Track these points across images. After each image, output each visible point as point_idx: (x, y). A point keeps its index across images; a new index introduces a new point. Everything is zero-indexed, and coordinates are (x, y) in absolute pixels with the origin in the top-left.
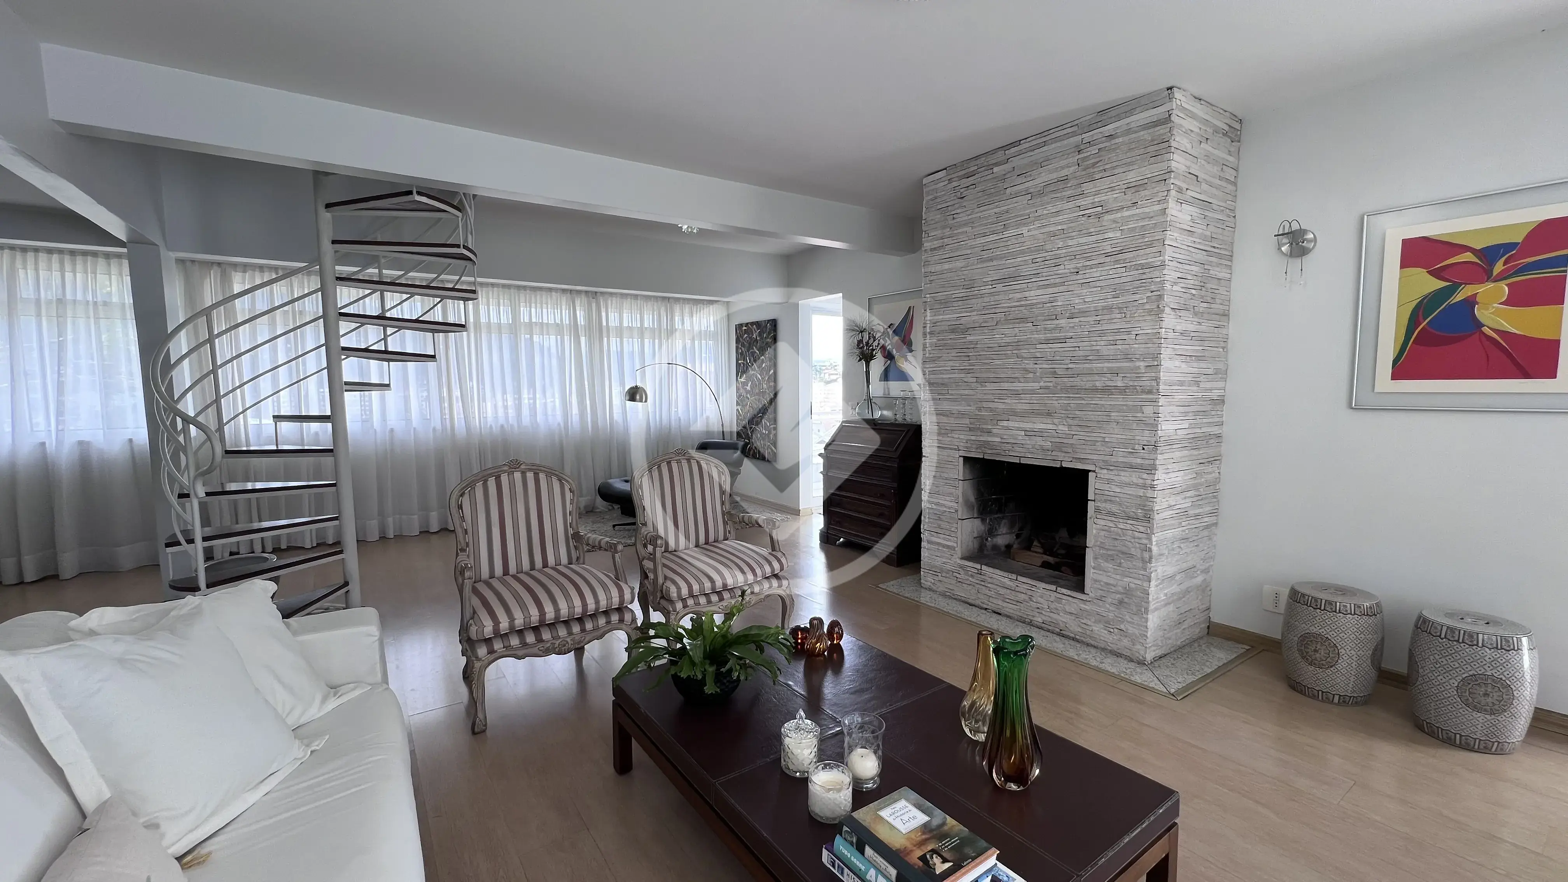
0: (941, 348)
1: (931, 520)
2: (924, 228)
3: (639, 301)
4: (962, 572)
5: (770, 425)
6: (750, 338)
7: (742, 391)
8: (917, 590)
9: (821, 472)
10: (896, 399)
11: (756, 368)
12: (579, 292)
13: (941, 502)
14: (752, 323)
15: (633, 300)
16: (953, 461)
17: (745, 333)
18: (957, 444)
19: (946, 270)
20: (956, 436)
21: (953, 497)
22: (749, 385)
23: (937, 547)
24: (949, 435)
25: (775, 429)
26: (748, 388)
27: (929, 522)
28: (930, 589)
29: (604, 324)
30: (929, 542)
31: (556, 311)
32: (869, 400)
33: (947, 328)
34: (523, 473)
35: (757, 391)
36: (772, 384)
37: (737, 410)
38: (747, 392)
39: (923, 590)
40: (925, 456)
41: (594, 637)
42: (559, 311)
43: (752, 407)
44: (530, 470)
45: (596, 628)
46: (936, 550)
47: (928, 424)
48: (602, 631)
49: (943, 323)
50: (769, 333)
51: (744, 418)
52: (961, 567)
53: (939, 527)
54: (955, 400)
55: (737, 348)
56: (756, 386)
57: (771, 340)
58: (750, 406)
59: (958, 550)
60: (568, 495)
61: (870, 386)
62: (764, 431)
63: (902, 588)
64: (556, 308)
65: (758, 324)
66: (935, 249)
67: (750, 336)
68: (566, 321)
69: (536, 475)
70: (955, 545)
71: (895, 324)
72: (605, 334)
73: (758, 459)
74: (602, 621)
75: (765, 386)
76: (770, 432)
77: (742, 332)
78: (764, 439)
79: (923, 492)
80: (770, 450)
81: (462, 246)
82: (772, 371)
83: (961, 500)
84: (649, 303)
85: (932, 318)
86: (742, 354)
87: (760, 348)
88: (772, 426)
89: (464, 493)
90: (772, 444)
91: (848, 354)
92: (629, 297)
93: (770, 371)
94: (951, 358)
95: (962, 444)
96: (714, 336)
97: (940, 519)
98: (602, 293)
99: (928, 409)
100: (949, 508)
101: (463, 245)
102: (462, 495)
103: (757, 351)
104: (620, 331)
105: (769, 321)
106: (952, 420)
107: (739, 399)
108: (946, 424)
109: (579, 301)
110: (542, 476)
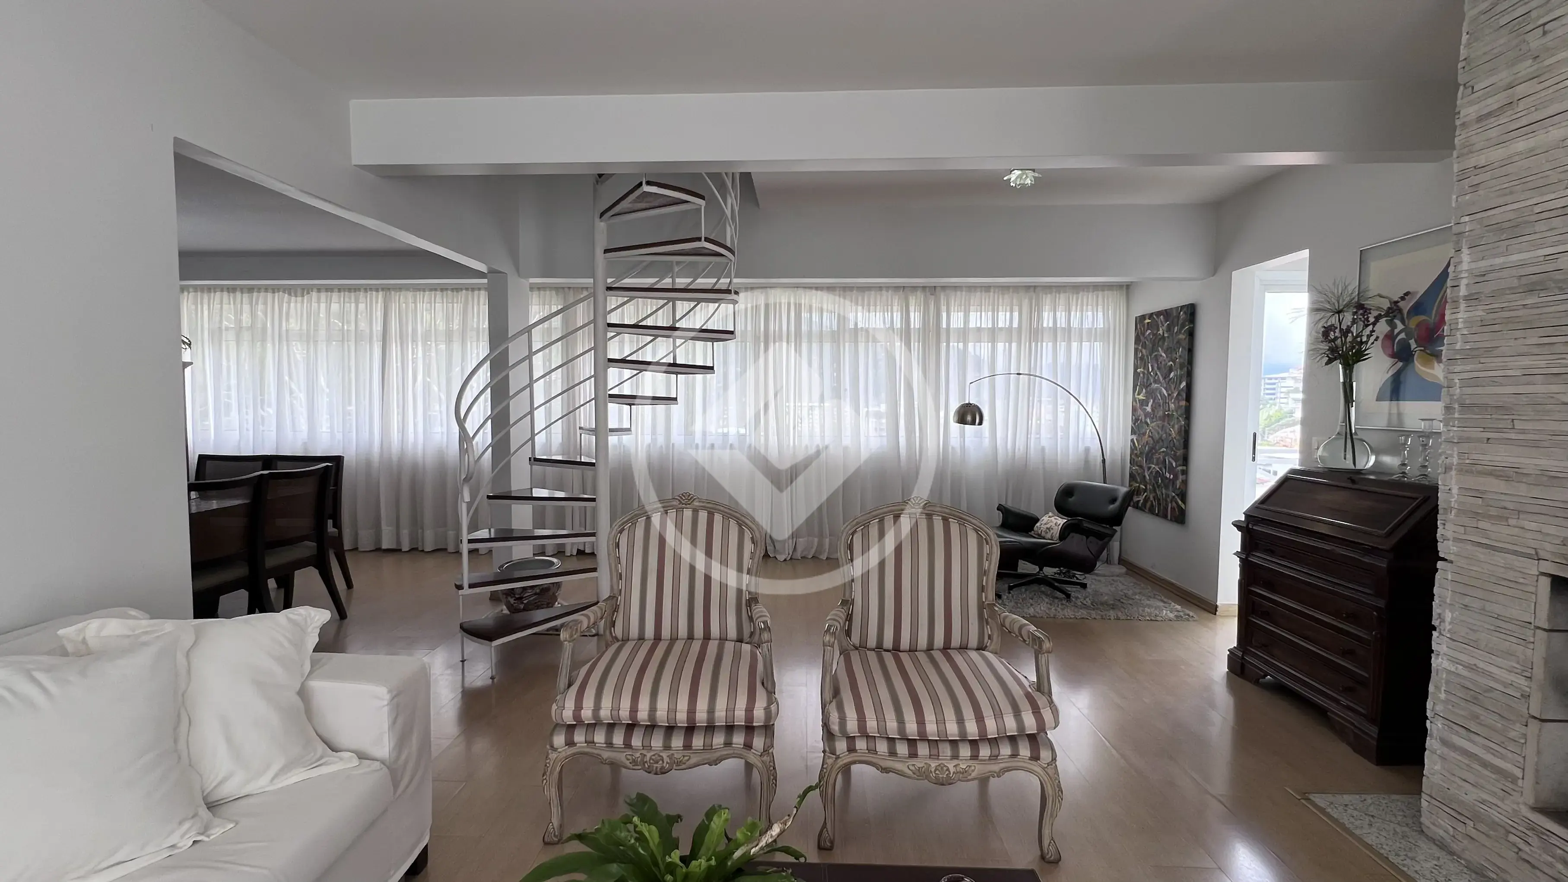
0: (1496, 327)
1: (1453, 698)
2: (1461, 79)
3: (992, 294)
4: (1534, 840)
5: (1177, 466)
6: (1154, 335)
7: (1140, 412)
8: (1404, 836)
9: (1237, 554)
10: (1407, 434)
11: (1161, 379)
12: (914, 288)
13: (1481, 665)
14: (1159, 313)
15: (983, 293)
16: (1521, 580)
17: (1148, 329)
18: (1533, 544)
19: (1518, 154)
20: (1533, 526)
21: (1518, 663)
22: (1150, 405)
23: (1467, 762)
24: (1512, 522)
25: (1185, 473)
26: (1149, 409)
27: (1446, 702)
28: (1442, 846)
29: (944, 326)
30: (1444, 742)
31: (886, 314)
32: (1350, 437)
33: (1515, 283)
34: (695, 511)
35: (1161, 413)
36: (1183, 403)
37: (1132, 440)
38: (1147, 415)
39: (1423, 844)
40: (1443, 559)
41: (704, 759)
42: (889, 314)
43: (1152, 437)
44: (704, 508)
45: (708, 748)
46: (1465, 767)
47: (1455, 491)
48: (718, 754)
49: (1505, 273)
50: (1183, 326)
51: (1141, 453)
52: (1533, 827)
53: (1475, 717)
54: (1535, 445)
55: (1136, 350)
56: (1160, 406)
57: (1184, 337)
58: (1149, 436)
59: (1527, 784)
60: (748, 547)
61: (1353, 410)
62: (1168, 475)
63: (1367, 818)
64: (886, 310)
65: (1166, 314)
66: (1489, 115)
67: (1155, 332)
68: (898, 324)
69: (711, 516)
70: (1518, 773)
71: (1417, 293)
72: (943, 337)
73: (1157, 515)
74: (719, 739)
75: (1172, 406)
76: (1176, 477)
77: (1144, 326)
78: (1167, 488)
79: (1435, 634)
80: (1174, 504)
81: (703, 239)
82: (1184, 384)
83: (1539, 672)
84: (1006, 296)
85: (1473, 265)
86: (1142, 358)
87: (1167, 349)
88: (1180, 468)
89: (623, 530)
90: (1178, 495)
91: (1312, 351)
92: (979, 290)
93: (1180, 383)
94: (1525, 349)
95: (1548, 547)
96: (1105, 335)
97: (1475, 701)
98: (944, 288)
99: (1455, 460)
100: (1506, 685)
101: (705, 238)
102: (621, 532)
103: (1163, 355)
104: (964, 334)
105: (1182, 307)
106: (1522, 489)
107: (1134, 424)
108: (1503, 497)
109: (914, 301)
110: (718, 518)
